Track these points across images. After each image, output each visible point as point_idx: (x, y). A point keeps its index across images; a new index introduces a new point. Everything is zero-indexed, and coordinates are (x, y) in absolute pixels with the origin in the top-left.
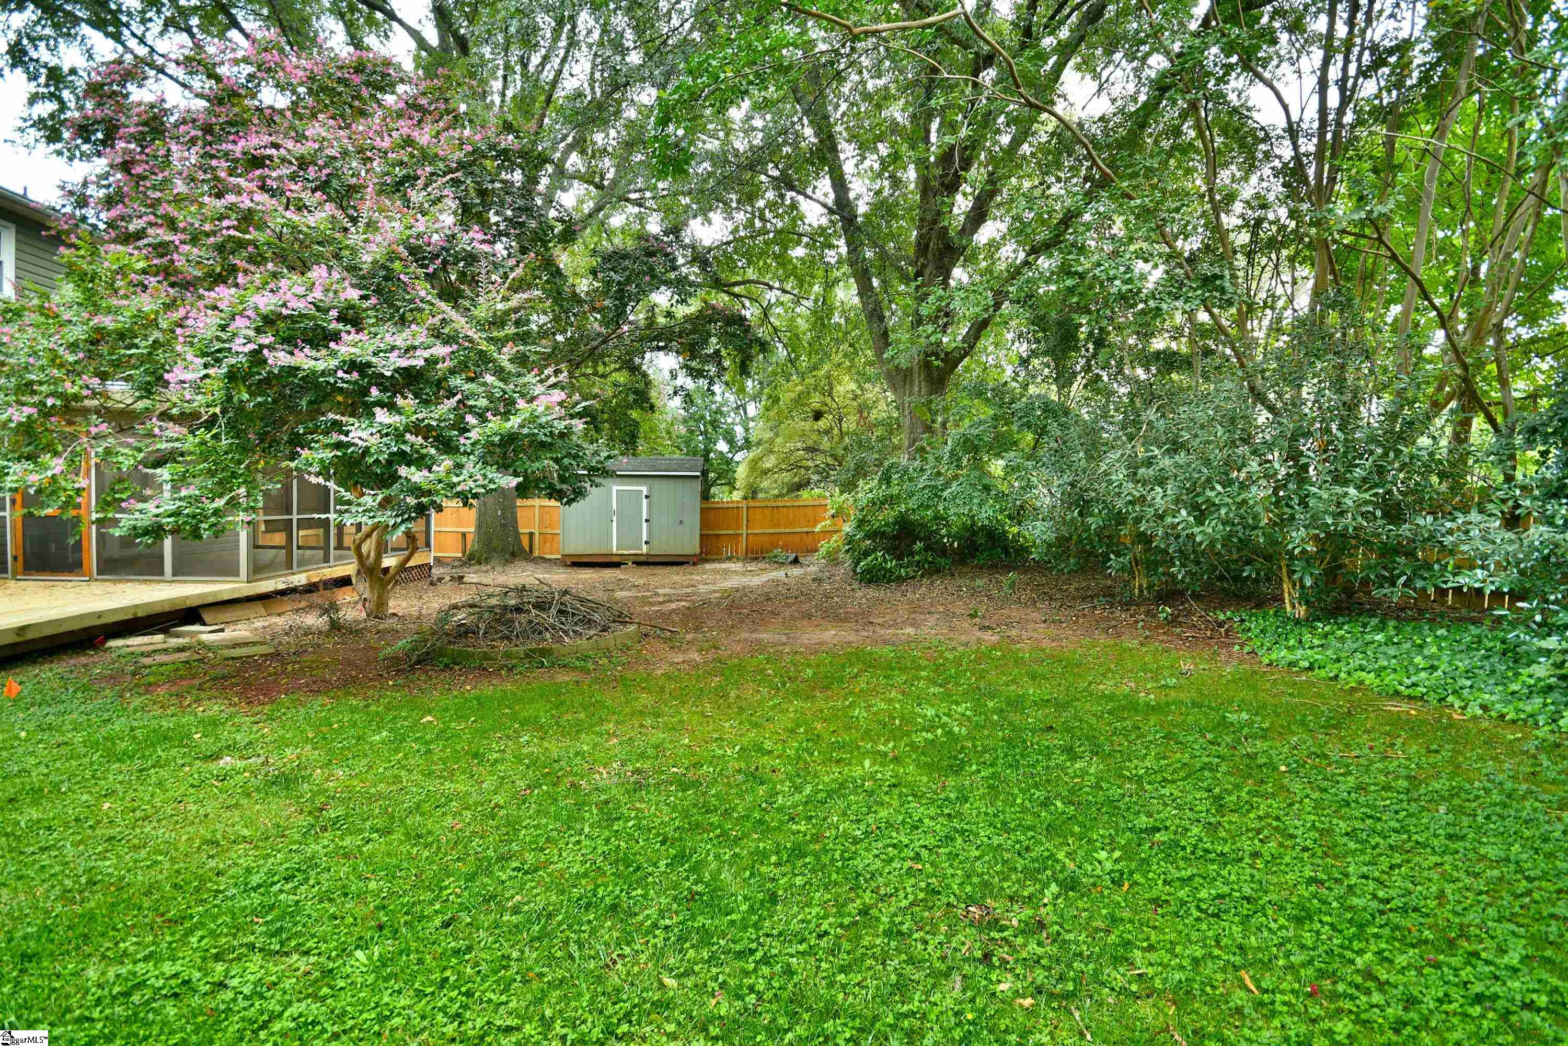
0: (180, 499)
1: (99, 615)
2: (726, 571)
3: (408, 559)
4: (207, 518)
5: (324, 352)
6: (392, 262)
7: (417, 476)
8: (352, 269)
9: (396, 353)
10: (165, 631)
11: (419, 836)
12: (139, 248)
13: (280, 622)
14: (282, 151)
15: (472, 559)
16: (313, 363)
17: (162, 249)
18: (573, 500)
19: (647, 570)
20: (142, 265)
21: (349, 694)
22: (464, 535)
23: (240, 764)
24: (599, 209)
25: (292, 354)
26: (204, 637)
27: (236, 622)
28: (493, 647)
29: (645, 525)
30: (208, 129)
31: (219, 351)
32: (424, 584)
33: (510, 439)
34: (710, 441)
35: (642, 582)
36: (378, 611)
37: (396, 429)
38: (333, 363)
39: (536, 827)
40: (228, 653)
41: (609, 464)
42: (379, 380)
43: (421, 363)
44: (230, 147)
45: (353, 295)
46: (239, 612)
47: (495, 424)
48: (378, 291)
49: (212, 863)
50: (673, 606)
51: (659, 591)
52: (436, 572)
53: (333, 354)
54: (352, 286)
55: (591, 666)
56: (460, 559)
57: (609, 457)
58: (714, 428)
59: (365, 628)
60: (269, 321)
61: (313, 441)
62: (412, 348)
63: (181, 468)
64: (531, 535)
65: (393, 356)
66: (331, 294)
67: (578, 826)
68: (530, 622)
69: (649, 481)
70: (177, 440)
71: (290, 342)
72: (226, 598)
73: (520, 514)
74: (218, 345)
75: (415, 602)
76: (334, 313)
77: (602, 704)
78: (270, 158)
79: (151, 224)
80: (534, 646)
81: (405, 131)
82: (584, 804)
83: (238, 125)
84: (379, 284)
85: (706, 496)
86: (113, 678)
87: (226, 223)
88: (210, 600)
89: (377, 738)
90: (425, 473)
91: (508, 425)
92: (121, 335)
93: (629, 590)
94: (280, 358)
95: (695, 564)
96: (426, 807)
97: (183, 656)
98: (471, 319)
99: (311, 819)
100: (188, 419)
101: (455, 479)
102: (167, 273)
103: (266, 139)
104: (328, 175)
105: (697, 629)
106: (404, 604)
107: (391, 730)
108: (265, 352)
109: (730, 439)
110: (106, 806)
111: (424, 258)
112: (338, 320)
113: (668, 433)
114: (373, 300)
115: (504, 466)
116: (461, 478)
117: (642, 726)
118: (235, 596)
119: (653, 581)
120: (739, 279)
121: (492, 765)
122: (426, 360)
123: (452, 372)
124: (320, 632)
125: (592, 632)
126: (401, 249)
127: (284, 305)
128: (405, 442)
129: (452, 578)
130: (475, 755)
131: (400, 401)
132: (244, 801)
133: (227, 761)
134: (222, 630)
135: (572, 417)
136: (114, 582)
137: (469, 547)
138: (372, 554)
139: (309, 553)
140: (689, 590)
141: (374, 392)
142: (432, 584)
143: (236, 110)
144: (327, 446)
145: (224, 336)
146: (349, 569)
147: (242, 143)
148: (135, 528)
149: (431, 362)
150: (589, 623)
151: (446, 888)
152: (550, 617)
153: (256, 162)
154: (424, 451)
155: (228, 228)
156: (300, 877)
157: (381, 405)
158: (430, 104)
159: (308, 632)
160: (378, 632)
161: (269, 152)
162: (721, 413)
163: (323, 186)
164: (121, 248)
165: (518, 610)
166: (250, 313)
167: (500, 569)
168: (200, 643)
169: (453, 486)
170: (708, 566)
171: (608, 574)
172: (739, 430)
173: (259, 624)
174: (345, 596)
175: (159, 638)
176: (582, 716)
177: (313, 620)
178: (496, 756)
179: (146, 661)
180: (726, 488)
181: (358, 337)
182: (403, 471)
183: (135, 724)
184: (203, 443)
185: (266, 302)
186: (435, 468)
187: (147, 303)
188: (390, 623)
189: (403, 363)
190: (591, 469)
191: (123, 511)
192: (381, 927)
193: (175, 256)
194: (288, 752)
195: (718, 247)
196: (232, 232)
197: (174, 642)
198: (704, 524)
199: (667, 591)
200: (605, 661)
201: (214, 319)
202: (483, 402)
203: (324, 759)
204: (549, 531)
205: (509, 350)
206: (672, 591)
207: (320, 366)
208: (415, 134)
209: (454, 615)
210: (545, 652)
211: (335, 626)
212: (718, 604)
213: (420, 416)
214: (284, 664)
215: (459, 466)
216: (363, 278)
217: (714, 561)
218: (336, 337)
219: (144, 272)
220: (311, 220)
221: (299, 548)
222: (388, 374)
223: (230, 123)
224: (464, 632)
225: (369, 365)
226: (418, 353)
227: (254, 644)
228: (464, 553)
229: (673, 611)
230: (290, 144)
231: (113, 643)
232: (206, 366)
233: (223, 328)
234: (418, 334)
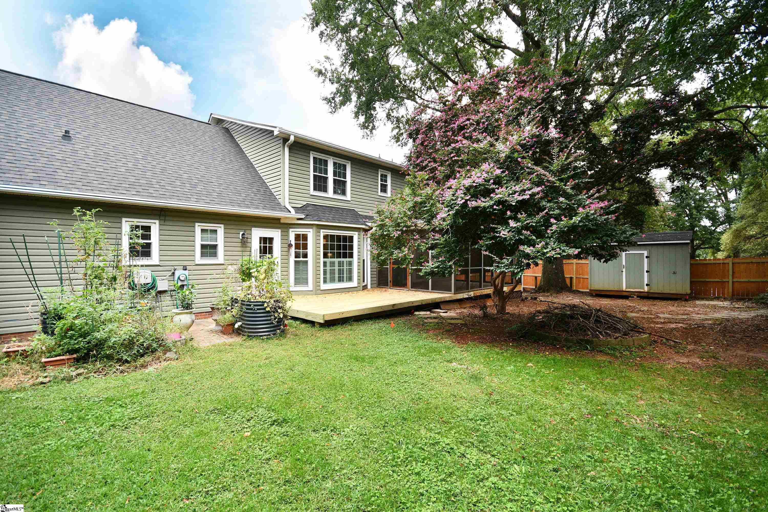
0: (439, 262)
1: (412, 302)
2: (715, 307)
3: (514, 288)
4: (447, 269)
5: (488, 199)
6: (513, 154)
7: (528, 250)
8: (498, 161)
9: (517, 194)
10: (430, 310)
11: (535, 421)
12: (426, 171)
13: (466, 311)
14: (471, 121)
15: (540, 289)
16: (484, 204)
17: (433, 170)
18: (609, 260)
19: (649, 302)
20: (427, 177)
21: (494, 346)
22: (536, 277)
23: (459, 367)
24: (611, 97)
25: (476, 201)
26: (442, 314)
27: (450, 310)
28: (559, 335)
29: (646, 274)
30: (446, 122)
31: (452, 204)
32: (519, 300)
33: (573, 228)
34: (694, 221)
35: (646, 309)
36: (502, 310)
37: (518, 229)
38: (492, 203)
39: (599, 438)
40: (449, 321)
41: (634, 239)
42: (510, 207)
43: (528, 197)
44: (453, 125)
45: (498, 172)
46: (452, 306)
47: (565, 221)
48: (507, 169)
49: (455, 404)
50: (673, 326)
51: (661, 316)
52: (524, 295)
53: (491, 198)
54: (498, 168)
55: (618, 354)
56: (534, 289)
57: (633, 234)
58: (698, 211)
59: (497, 318)
60: (468, 189)
61: (483, 236)
62: (524, 191)
63: (439, 250)
64: (571, 278)
65: (516, 196)
66: (490, 174)
67: (625, 446)
68: (579, 324)
69: (648, 247)
70: (437, 239)
71: (475, 196)
72: (448, 299)
73: (565, 267)
74: (453, 202)
75: (516, 308)
76: (492, 181)
77: (630, 378)
78: (466, 125)
79: (429, 162)
80: (582, 338)
81: (518, 94)
82: (627, 434)
83: (456, 116)
84: (508, 165)
85: (693, 256)
86: (417, 325)
87: (452, 155)
88: (443, 300)
89: (509, 368)
90: (532, 248)
91: (572, 221)
92: (421, 203)
93: (637, 312)
94: (472, 204)
95: (686, 300)
96: (536, 407)
97: (436, 321)
98: (550, 171)
99: (487, 397)
100: (441, 232)
101: (545, 251)
102: (433, 178)
103: (465, 118)
104: (487, 125)
105: (695, 343)
106: (511, 309)
107: (514, 366)
108: (468, 202)
109: (712, 216)
110: (421, 371)
111: (527, 148)
112: (494, 184)
113: (661, 217)
114: (507, 172)
115: (569, 243)
116: (548, 250)
117: (661, 397)
118: (451, 299)
119: (654, 309)
120: (721, 109)
121: (566, 396)
122: (530, 195)
123: (542, 198)
124: (480, 318)
125: (617, 335)
126: (518, 147)
127: (474, 182)
128: (522, 234)
129: (532, 298)
130: (557, 388)
131: (519, 216)
132: (462, 382)
133: (454, 365)
134: (446, 312)
135: (608, 214)
136: (415, 291)
137: (538, 283)
138: (500, 285)
139: (474, 283)
140: (685, 317)
141: (509, 213)
142: (523, 300)
143: (455, 111)
144: (489, 238)
145: (454, 198)
146: (489, 291)
147: (457, 123)
148: (426, 272)
149: (532, 195)
150: (616, 330)
151: (552, 452)
152: (591, 323)
153: (461, 128)
154: (530, 238)
155: (454, 157)
156: (486, 421)
157: (511, 218)
158: (527, 78)
159: (476, 316)
160: (502, 320)
161: (466, 123)
162: (705, 201)
163: (485, 130)
164: (421, 173)
165: (572, 317)
166: (462, 188)
167: (555, 295)
168: (441, 316)
169: (544, 254)
170: (698, 302)
171: (620, 302)
172: (721, 210)
173: (458, 311)
174: (489, 303)
175: (428, 313)
176: (617, 382)
177: (477, 312)
178: (568, 392)
179: (426, 321)
180: (710, 251)
181: (502, 190)
182: (521, 248)
183: (426, 344)
184: (446, 240)
185: (467, 182)
186: (537, 246)
187: (428, 190)
188: (506, 317)
189: (520, 198)
190: (620, 242)
191: (422, 266)
192: (524, 458)
193: (437, 172)
194: (475, 365)
195: (700, 93)
196: (456, 158)
197: (433, 315)
198: (692, 274)
199: (667, 316)
200: (628, 353)
201: (451, 192)
202: (557, 212)
203: (489, 373)
204: (581, 276)
205: (571, 183)
206: (670, 316)
207: (487, 204)
208: (523, 93)
209: (538, 316)
210: (588, 342)
211: (486, 316)
212: (712, 328)
213: (528, 222)
214: (469, 329)
215: (547, 244)
216: (501, 163)
217: (702, 299)
218: (493, 191)
219: (428, 179)
220: (482, 145)
221: (471, 281)
222: (514, 204)
223: (453, 117)
224: (542, 325)
225: (506, 201)
226: (527, 192)
227: (458, 319)
228: (536, 286)
229: (673, 329)
230: (473, 117)
231: (417, 313)
232: (448, 211)
233: (453, 195)
234: (526, 184)
